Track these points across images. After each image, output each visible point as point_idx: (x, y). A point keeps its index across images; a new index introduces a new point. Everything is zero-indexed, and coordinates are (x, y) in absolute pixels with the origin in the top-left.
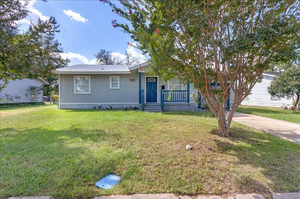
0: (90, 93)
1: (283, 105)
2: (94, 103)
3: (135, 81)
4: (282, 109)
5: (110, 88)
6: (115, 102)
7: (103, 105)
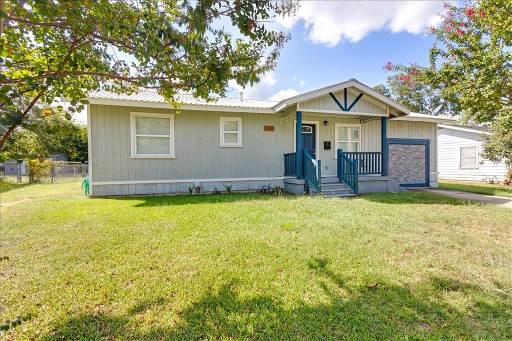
0: (174, 157)
1: (485, 177)
2: (183, 179)
3: (274, 131)
4: (484, 183)
5: (221, 145)
6: (232, 177)
7: (205, 185)
